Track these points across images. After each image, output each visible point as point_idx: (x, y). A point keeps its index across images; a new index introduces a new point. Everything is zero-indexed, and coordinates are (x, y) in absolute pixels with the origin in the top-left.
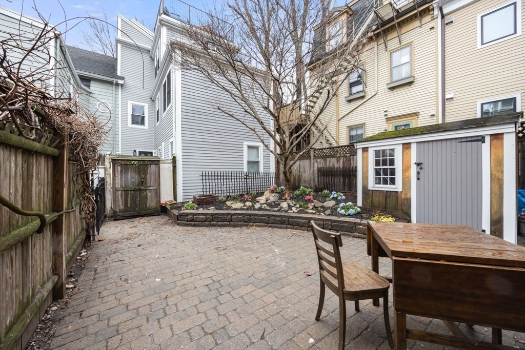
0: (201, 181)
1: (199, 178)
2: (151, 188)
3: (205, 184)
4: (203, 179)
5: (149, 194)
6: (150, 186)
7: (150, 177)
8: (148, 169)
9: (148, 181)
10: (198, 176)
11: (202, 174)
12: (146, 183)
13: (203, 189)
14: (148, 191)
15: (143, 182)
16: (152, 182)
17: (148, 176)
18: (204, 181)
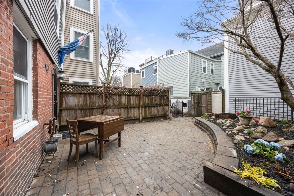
0: (234, 104)
1: (232, 102)
2: (203, 106)
3: (237, 107)
4: (235, 103)
5: (203, 108)
6: (203, 105)
7: (203, 100)
8: (202, 96)
9: (202, 102)
10: (232, 100)
11: (235, 99)
12: (201, 103)
13: (235, 109)
14: (202, 107)
15: (200, 102)
16: (204, 103)
17: (202, 100)
18: (237, 104)
